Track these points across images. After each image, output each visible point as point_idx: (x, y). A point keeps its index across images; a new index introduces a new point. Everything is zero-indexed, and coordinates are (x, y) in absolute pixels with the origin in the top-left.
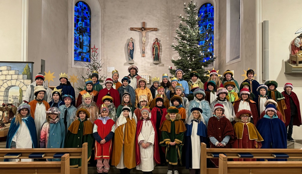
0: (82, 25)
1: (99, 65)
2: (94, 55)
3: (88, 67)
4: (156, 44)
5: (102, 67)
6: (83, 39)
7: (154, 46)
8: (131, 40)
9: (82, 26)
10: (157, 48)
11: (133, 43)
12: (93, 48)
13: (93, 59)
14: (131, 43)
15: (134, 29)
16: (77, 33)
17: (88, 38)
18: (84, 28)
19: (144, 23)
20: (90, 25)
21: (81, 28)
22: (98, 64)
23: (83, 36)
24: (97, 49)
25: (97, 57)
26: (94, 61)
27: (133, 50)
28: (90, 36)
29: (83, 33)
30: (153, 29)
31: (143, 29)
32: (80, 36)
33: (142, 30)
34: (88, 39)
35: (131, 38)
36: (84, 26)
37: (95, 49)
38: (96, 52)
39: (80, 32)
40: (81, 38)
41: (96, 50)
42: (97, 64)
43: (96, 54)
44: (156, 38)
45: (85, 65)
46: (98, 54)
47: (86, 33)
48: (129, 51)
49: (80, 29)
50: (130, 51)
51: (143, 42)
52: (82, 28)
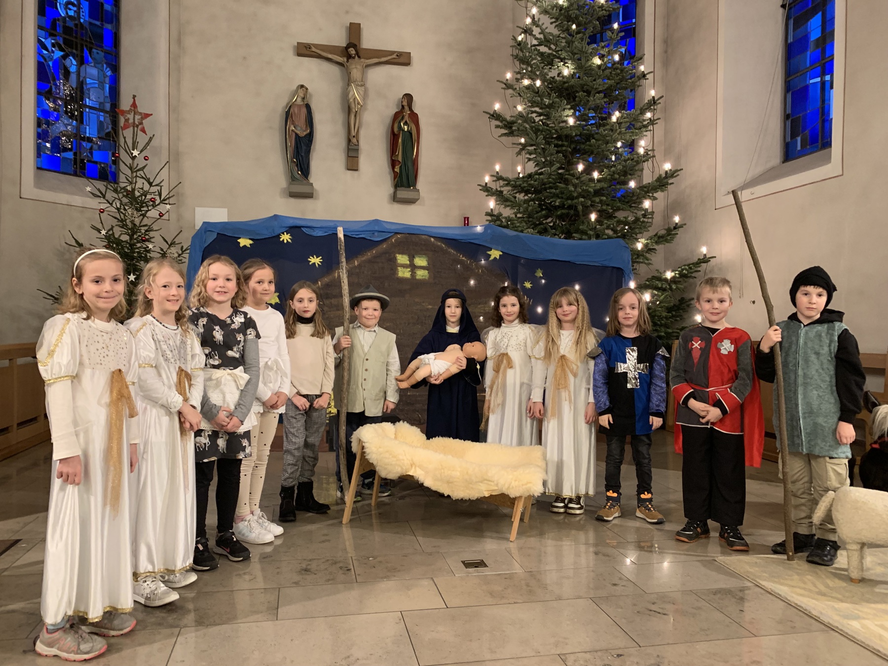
0: (78, 12)
1: (153, 189)
2: (130, 145)
3: (104, 197)
4: (406, 118)
5: (172, 201)
6: (82, 74)
7: (396, 126)
8: (301, 93)
9: (79, 18)
10: (411, 134)
11: (308, 107)
12: (129, 112)
13: (129, 161)
14: (300, 106)
15: (314, 49)
16: (53, 45)
17: (105, 76)
18: (87, 25)
19: (354, 30)
20: (114, 18)
21: (70, 24)
22: (151, 184)
23: (82, 61)
24: (147, 116)
25: (144, 154)
26: (131, 168)
27: (310, 137)
28: (115, 68)
29: (82, 51)
30: (394, 56)
31: (352, 51)
32: (67, 62)
33: (349, 57)
34: (107, 80)
35: (302, 86)
36: (84, 18)
37: (137, 117)
38: (143, 131)
39: (66, 41)
40: (73, 69)
41: (142, 118)
42: (146, 187)
43: (142, 139)
44: (406, 95)
45: (88, 189)
46: (151, 139)
47: (94, 51)
48: (291, 143)
49: (67, 30)
50: (296, 138)
51: (353, 105)
52: (76, 25)
